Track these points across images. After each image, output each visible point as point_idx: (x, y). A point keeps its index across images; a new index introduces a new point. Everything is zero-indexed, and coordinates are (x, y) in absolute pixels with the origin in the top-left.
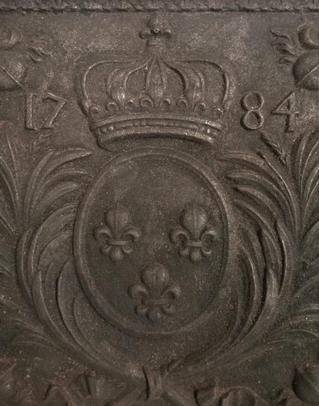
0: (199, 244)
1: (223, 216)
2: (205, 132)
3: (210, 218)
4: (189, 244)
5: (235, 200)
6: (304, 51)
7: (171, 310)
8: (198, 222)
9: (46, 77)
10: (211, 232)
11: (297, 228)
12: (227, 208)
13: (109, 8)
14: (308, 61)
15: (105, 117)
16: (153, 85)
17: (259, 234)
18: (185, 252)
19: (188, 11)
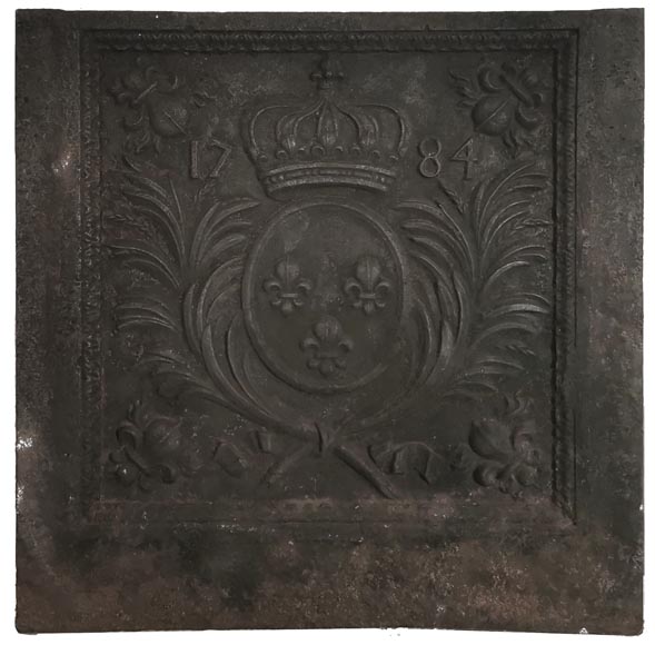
0: (372, 296)
1: (397, 267)
2: (379, 181)
3: (384, 269)
4: (362, 296)
5: (411, 251)
6: (484, 95)
7: (343, 363)
8: (371, 274)
9: (210, 123)
10: (386, 284)
11: (474, 279)
12: (402, 260)
13: (278, 49)
14: (487, 106)
15: (275, 167)
16: (324, 131)
17: (436, 286)
18: (358, 304)
19: (361, 52)
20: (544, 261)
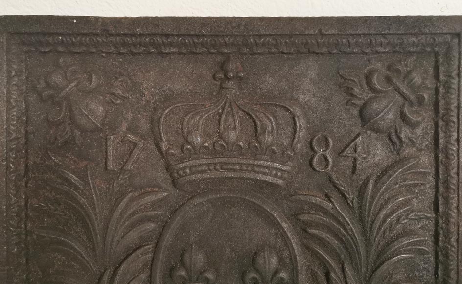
1: (293, 258)
2: (276, 176)
3: (281, 260)
5: (305, 241)
6: (371, 95)
8: (269, 265)
9: (124, 118)
10: (282, 275)
11: (363, 270)
12: (297, 248)
13: (184, 51)
14: (375, 106)
15: (182, 160)
16: (226, 128)
19: (260, 54)
20: (428, 253)
